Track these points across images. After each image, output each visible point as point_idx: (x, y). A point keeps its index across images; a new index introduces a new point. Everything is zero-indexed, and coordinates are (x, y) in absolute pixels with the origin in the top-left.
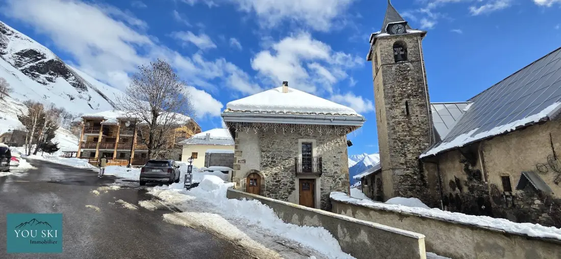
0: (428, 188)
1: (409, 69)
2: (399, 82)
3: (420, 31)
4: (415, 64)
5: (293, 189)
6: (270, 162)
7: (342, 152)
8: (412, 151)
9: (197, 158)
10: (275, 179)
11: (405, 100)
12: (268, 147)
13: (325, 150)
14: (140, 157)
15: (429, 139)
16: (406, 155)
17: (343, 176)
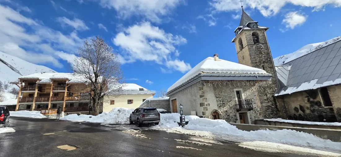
0: (280, 112)
1: (262, 47)
2: (258, 55)
3: (266, 28)
4: (265, 45)
5: (237, 120)
6: (222, 104)
7: (255, 95)
8: (269, 92)
9: (114, 104)
10: (226, 114)
11: (262, 64)
12: (219, 95)
13: (248, 95)
14: (69, 106)
15: (277, 86)
16: (266, 95)
17: (259, 109)
